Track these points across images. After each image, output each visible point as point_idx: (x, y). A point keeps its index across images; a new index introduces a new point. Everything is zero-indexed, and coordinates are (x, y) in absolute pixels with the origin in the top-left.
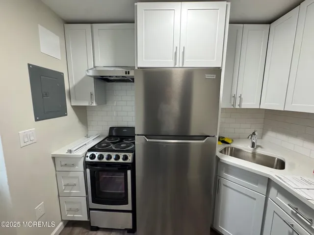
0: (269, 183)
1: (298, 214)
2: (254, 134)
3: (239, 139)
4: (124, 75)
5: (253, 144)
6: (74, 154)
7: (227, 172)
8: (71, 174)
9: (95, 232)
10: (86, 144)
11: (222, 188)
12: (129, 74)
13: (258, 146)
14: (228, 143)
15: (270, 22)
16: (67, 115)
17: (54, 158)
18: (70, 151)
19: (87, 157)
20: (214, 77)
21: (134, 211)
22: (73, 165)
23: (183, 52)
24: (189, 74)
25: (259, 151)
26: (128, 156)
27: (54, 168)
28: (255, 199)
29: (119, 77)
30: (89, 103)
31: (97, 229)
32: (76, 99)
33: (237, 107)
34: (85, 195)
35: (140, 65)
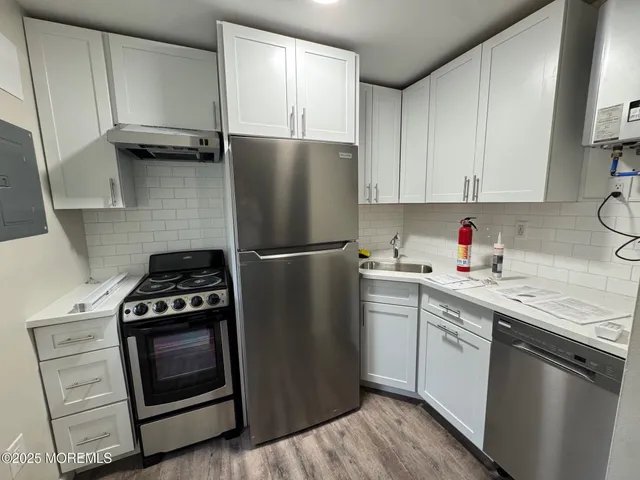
0: (420, 289)
1: (449, 312)
2: (396, 237)
3: (377, 251)
4: (198, 145)
5: (396, 252)
6: (94, 310)
7: (373, 292)
8: (84, 359)
9: (155, 467)
10: (107, 293)
11: (369, 316)
12: (207, 144)
13: (402, 256)
14: (366, 257)
15: (402, 87)
16: (46, 231)
17: (32, 331)
18: (82, 307)
19: (128, 312)
20: (349, 156)
21: (236, 396)
22: (91, 338)
23: (303, 116)
24: (304, 149)
25: (404, 261)
26: (220, 295)
27: (34, 355)
28: (407, 316)
29: (182, 148)
30: (106, 202)
31: (159, 458)
32: (67, 195)
33: (374, 202)
34: (124, 395)
35: (233, 130)
